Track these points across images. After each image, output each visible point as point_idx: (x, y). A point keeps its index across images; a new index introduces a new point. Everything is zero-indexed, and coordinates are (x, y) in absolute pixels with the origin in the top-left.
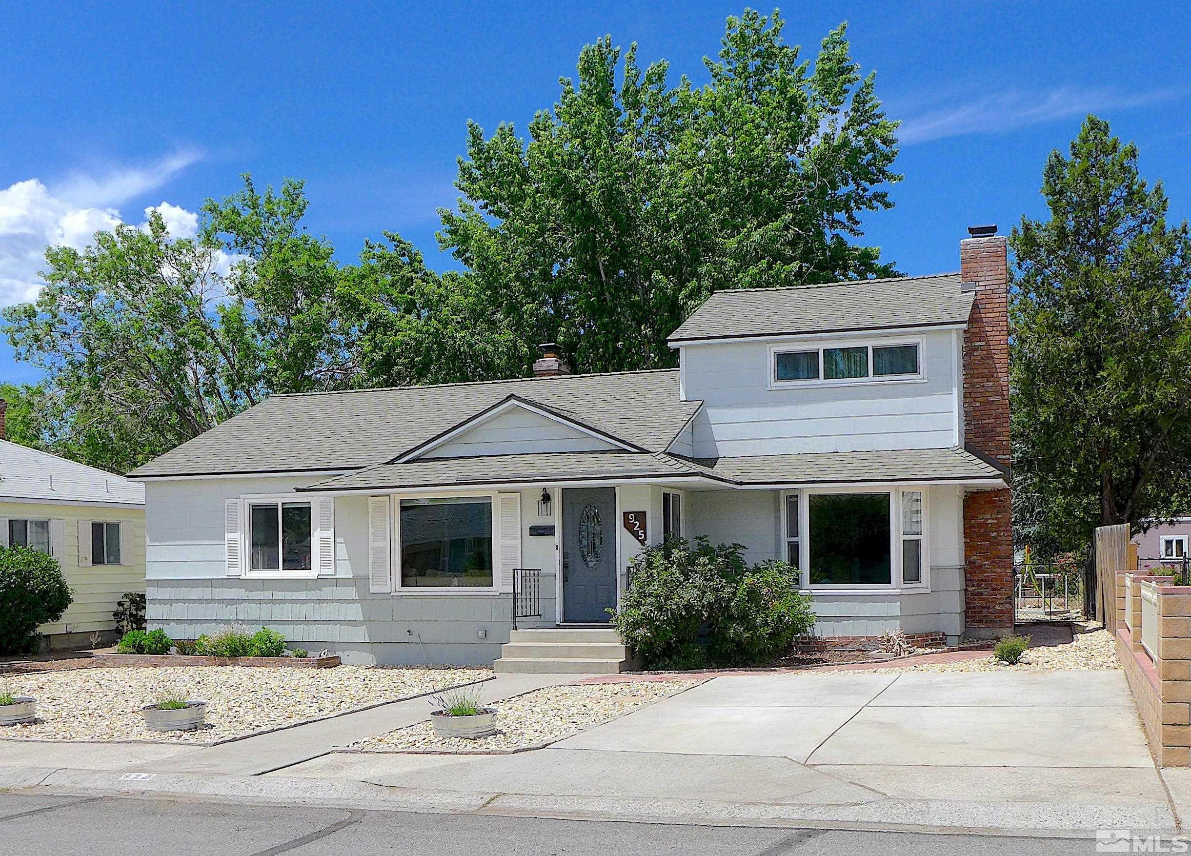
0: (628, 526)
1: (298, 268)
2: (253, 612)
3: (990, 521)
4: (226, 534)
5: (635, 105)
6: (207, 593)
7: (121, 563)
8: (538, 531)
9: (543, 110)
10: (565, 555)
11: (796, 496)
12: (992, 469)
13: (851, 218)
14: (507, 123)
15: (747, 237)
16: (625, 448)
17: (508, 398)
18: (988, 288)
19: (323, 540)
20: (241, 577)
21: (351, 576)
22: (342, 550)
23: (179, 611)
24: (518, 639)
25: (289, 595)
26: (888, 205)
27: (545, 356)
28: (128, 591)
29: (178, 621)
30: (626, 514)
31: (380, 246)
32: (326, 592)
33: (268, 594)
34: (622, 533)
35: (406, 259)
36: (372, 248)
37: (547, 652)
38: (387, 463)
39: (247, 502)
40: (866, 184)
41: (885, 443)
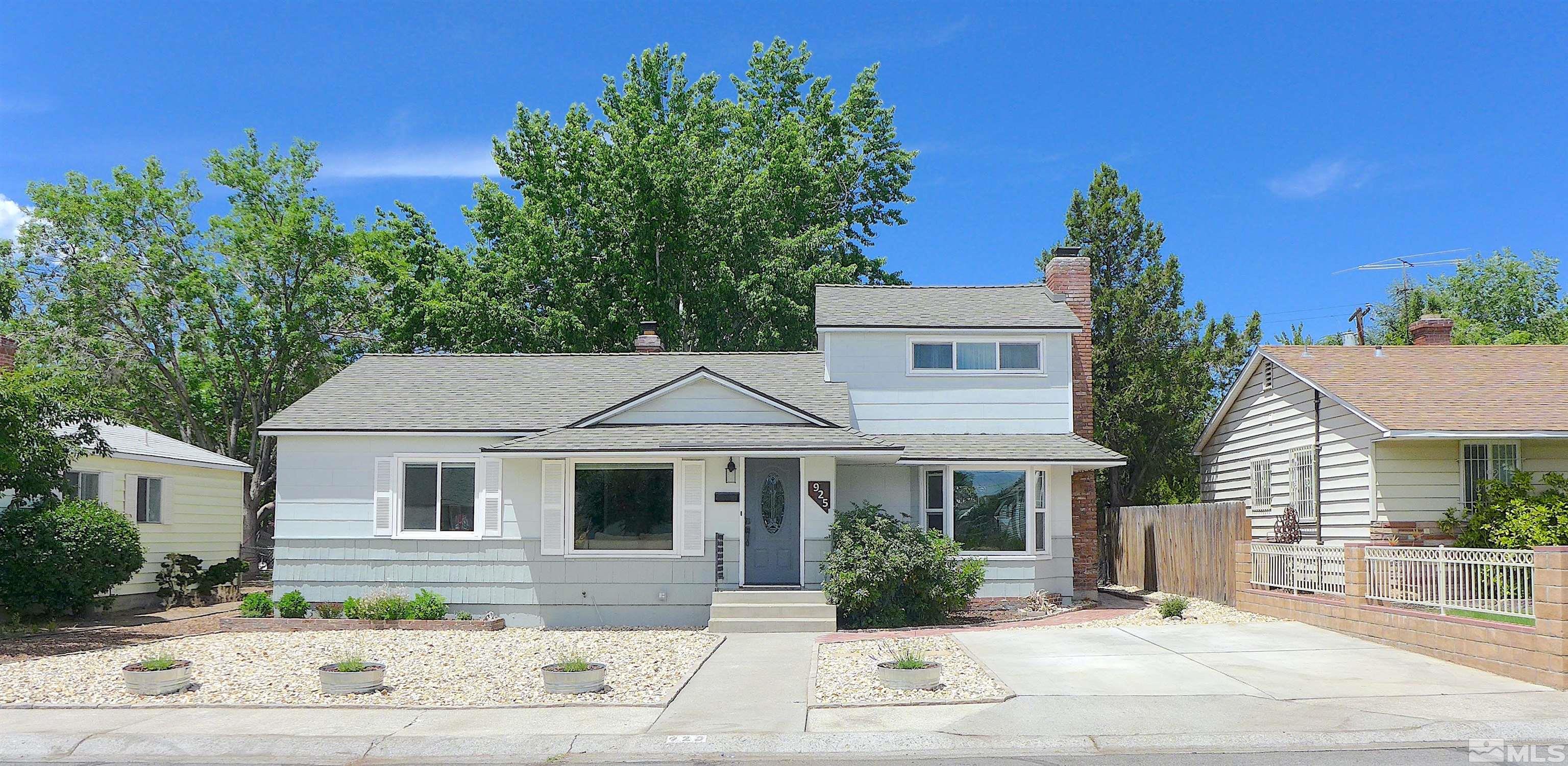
0: (812, 494)
1: (315, 228)
2: (404, 573)
3: (1079, 498)
4: (376, 493)
5: (681, 110)
6: (350, 553)
7: (162, 520)
8: (721, 497)
9: (579, 103)
10: (747, 521)
11: (942, 472)
12: (1115, 453)
13: (867, 230)
14: (543, 112)
15: (809, 238)
16: (812, 421)
17: (698, 370)
18: (1075, 300)
19: (491, 504)
20: (392, 538)
21: (520, 538)
22: (510, 513)
23: (313, 572)
24: (721, 601)
25: (448, 556)
26: (901, 222)
27: (645, 332)
28: (170, 551)
29: (313, 583)
30: (811, 483)
31: (391, 214)
32: (491, 554)
33: (424, 556)
34: (806, 503)
35: (419, 230)
36: (382, 216)
37: (757, 612)
38: (567, 427)
39: (401, 460)
40: (883, 203)
41: (1012, 428)
